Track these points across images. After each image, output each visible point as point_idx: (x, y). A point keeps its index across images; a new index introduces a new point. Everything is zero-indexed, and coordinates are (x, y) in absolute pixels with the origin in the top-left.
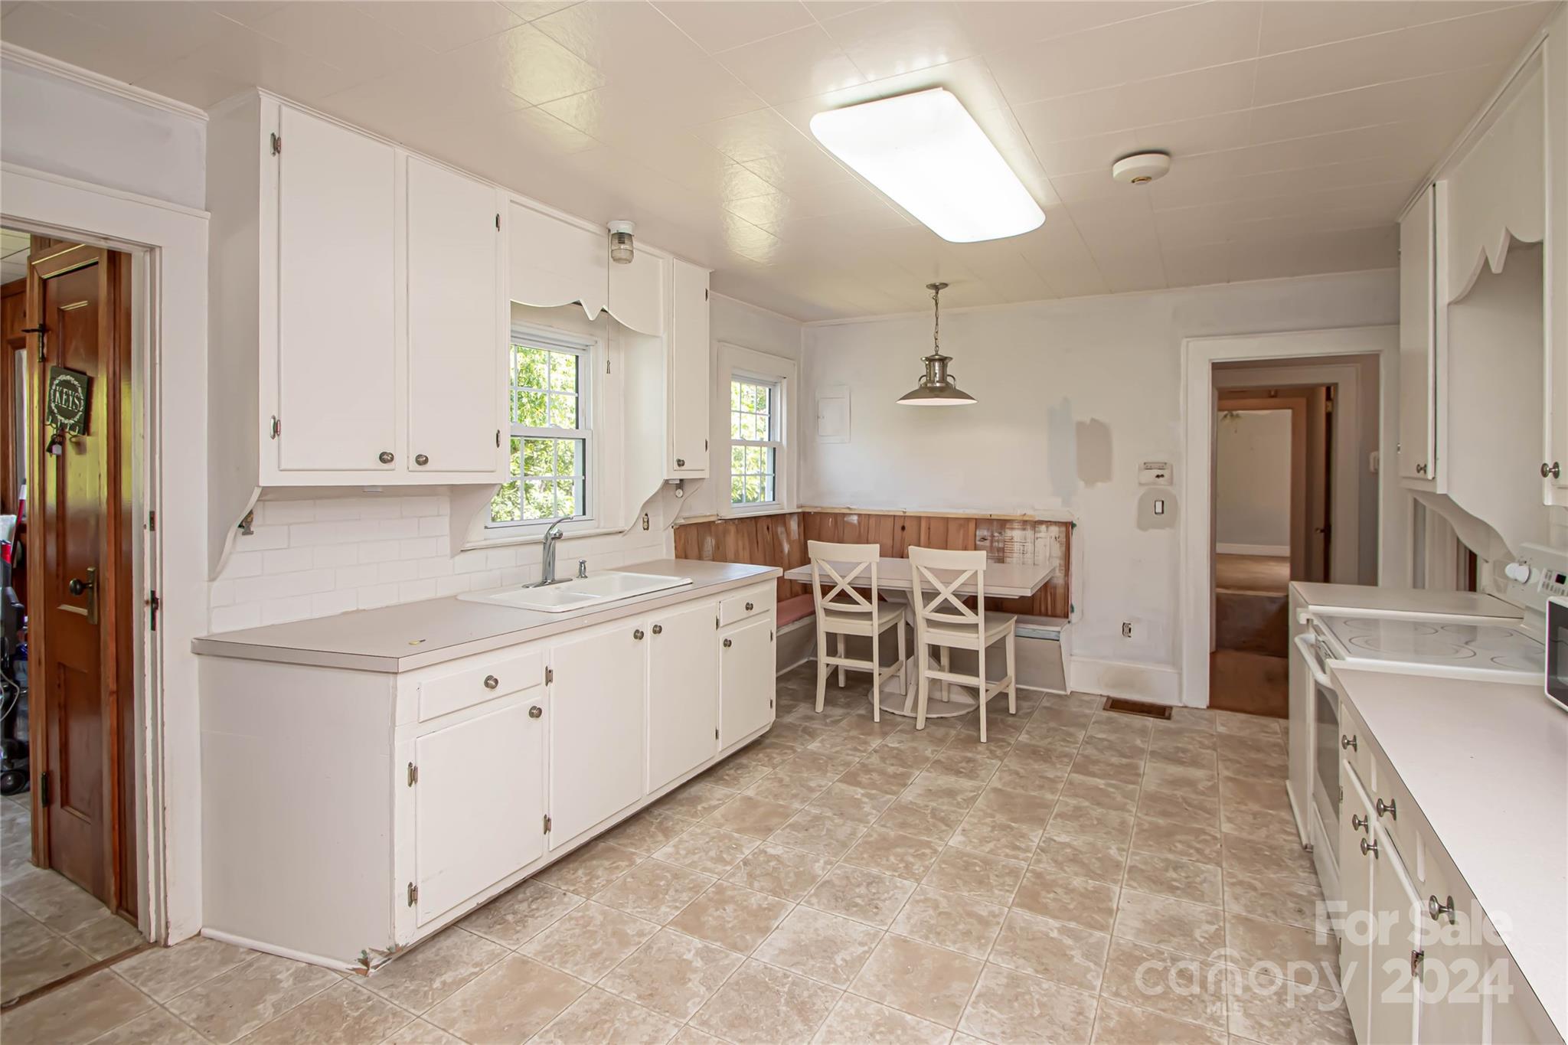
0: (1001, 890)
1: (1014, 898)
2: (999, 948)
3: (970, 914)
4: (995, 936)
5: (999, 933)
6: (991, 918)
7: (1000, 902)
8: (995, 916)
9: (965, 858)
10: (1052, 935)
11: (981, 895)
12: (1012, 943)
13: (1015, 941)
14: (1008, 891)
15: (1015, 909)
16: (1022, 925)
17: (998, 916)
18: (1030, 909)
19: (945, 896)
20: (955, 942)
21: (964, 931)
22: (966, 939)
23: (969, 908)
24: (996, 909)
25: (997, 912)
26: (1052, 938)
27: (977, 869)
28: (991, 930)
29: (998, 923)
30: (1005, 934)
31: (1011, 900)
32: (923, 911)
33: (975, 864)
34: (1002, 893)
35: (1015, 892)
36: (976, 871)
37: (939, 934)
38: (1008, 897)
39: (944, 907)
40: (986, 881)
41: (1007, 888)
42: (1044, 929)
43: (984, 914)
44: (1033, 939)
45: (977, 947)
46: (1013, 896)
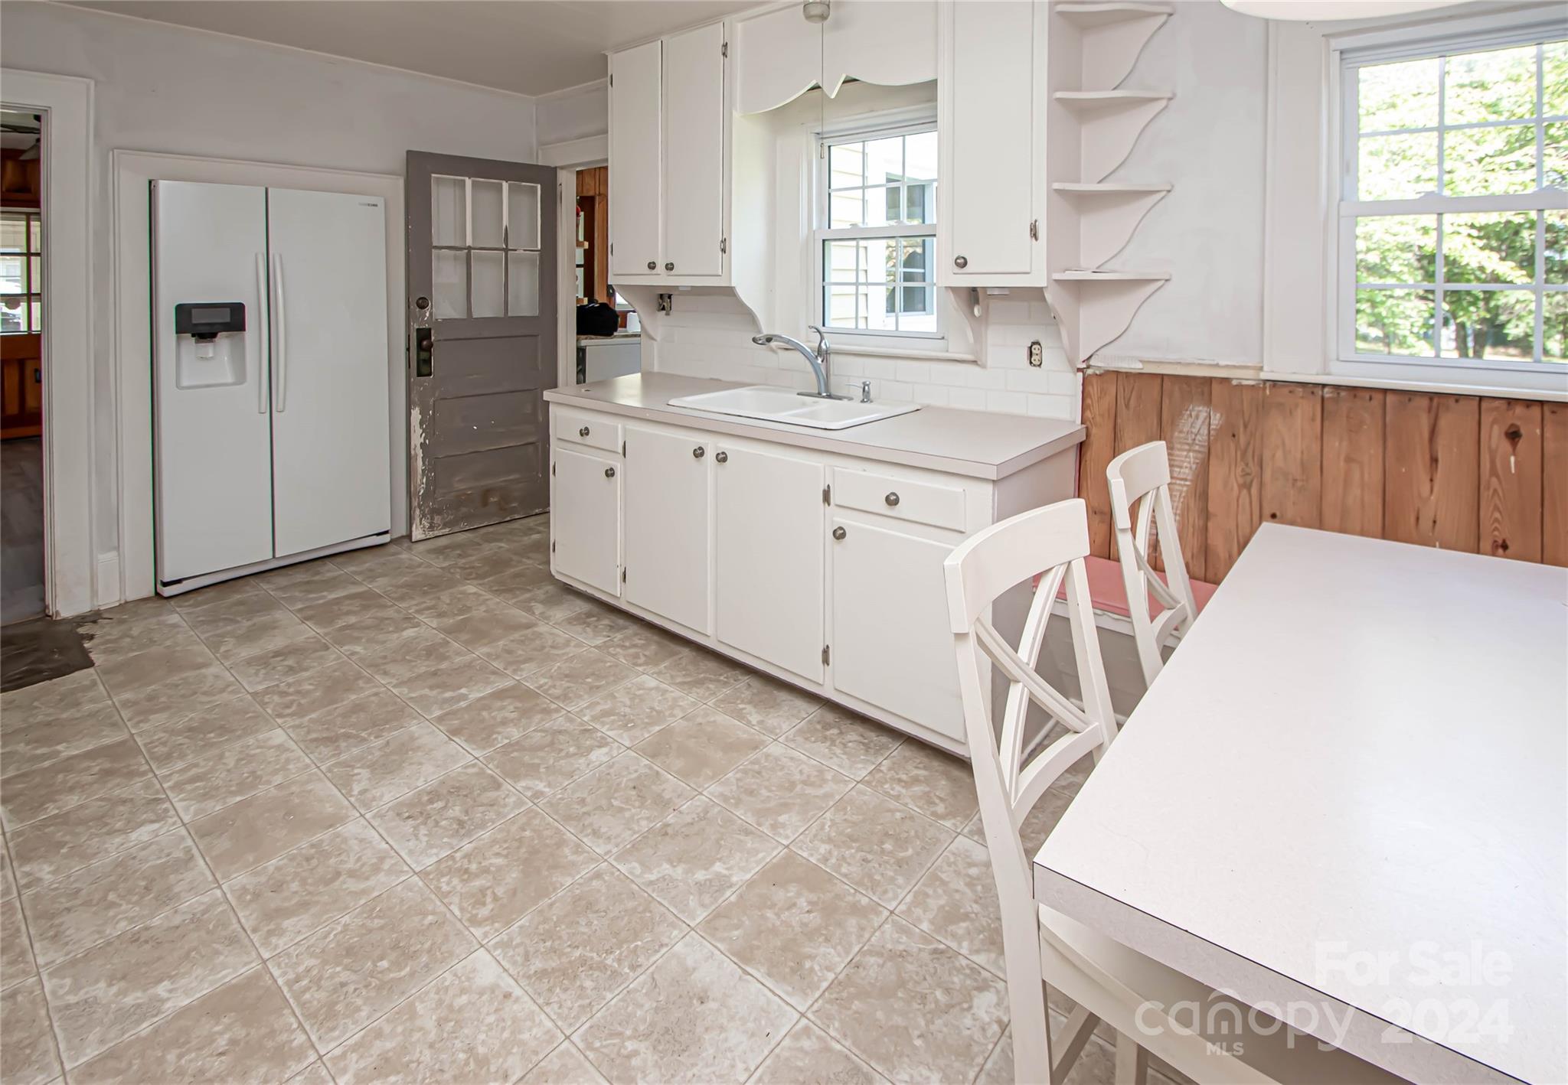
0: (308, 970)
1: (276, 981)
2: (220, 909)
3: (304, 905)
4: (240, 915)
5: (239, 922)
6: (272, 926)
7: (289, 955)
8: (270, 933)
9: (424, 959)
10: (166, 984)
11: (326, 937)
12: (211, 927)
13: (208, 932)
14: (297, 980)
15: (256, 966)
16: (222, 958)
17: (266, 938)
18: (232, 990)
19: (364, 892)
20: (278, 869)
21: (284, 886)
22: (271, 882)
23: (314, 910)
24: (282, 942)
25: (274, 940)
26: (161, 981)
27: (384, 964)
28: (254, 916)
29: (255, 931)
30: (232, 928)
31: (276, 972)
32: (360, 858)
33: (397, 965)
34: (301, 969)
35: (285, 990)
36: (382, 959)
37: (308, 859)
38: (285, 974)
39: (344, 882)
40: (346, 961)
41: (305, 982)
42: (183, 982)
43: (287, 923)
44: (188, 955)
45: (248, 887)
46: (280, 982)
